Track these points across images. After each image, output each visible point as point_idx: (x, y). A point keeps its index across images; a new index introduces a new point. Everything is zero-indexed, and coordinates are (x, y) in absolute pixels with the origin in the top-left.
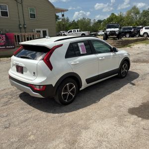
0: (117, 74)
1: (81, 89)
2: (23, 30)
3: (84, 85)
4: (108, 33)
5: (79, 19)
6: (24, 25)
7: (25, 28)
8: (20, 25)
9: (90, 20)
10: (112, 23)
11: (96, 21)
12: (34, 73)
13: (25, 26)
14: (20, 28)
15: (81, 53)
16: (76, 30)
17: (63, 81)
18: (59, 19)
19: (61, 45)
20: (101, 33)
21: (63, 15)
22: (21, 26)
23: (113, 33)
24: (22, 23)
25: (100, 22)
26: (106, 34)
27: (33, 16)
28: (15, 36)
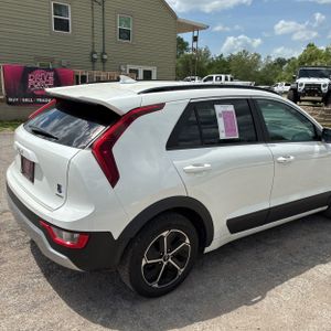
0: (325, 208)
1: (207, 250)
2: (99, 65)
3: (221, 235)
4: (301, 89)
5: (235, 53)
6: (104, 53)
7: (103, 61)
8: (93, 53)
9: (259, 57)
10: (313, 64)
11: (273, 59)
12: (59, 187)
13: (105, 57)
14: (93, 60)
15: (223, 136)
16: (223, 76)
17: (149, 222)
18: (188, 50)
19: (160, 106)
20: (282, 87)
21: (195, 39)
22: (95, 56)
23: (312, 90)
24: (98, 49)
25: (281, 62)
26: (294, 90)
27: (125, 34)
28: (77, 77)
